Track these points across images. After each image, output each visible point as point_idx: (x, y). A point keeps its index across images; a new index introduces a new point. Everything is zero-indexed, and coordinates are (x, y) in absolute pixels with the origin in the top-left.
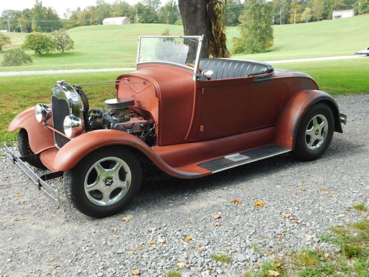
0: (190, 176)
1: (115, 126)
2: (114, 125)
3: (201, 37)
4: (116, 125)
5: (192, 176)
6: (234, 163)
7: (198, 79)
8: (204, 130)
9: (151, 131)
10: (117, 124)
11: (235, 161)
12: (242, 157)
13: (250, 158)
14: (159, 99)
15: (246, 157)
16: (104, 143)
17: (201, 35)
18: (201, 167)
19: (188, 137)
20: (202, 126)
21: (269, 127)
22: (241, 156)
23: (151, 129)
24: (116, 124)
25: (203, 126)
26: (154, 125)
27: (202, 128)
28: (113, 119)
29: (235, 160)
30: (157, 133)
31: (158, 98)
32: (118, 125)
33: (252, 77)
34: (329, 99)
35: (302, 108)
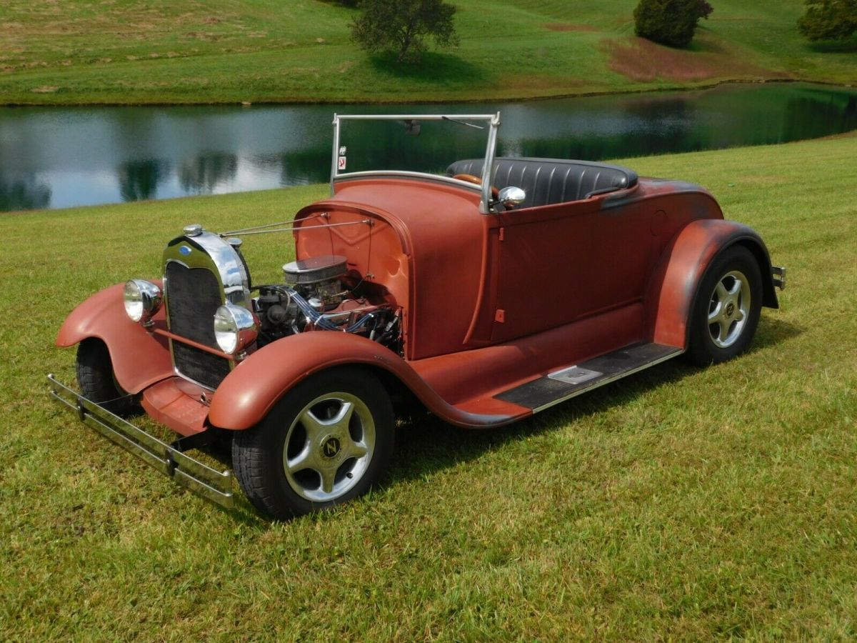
0: (489, 423)
1: (317, 321)
2: (313, 321)
3: (496, 117)
4: (319, 319)
5: (495, 422)
6: (573, 387)
7: (492, 210)
8: (505, 319)
9: (391, 329)
10: (320, 317)
11: (575, 383)
12: (584, 374)
13: (602, 374)
14: (410, 257)
15: (593, 374)
16: (323, 363)
17: (496, 113)
18: (503, 400)
19: (472, 336)
20: (500, 312)
21: (631, 304)
22: (582, 370)
23: (390, 325)
24: (318, 316)
25: (502, 311)
26: (397, 314)
27: (502, 316)
28: (312, 306)
29: (575, 381)
30: (405, 332)
31: (408, 256)
32: (322, 319)
33: (600, 199)
34: (752, 237)
35: (700, 261)
